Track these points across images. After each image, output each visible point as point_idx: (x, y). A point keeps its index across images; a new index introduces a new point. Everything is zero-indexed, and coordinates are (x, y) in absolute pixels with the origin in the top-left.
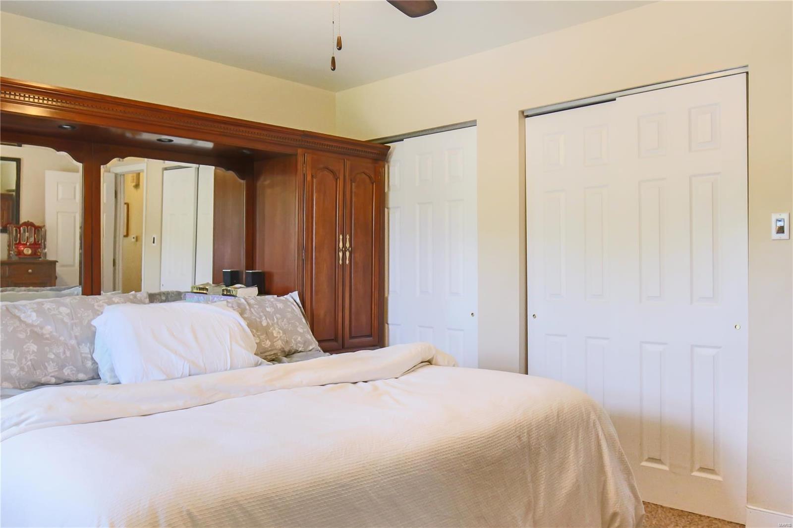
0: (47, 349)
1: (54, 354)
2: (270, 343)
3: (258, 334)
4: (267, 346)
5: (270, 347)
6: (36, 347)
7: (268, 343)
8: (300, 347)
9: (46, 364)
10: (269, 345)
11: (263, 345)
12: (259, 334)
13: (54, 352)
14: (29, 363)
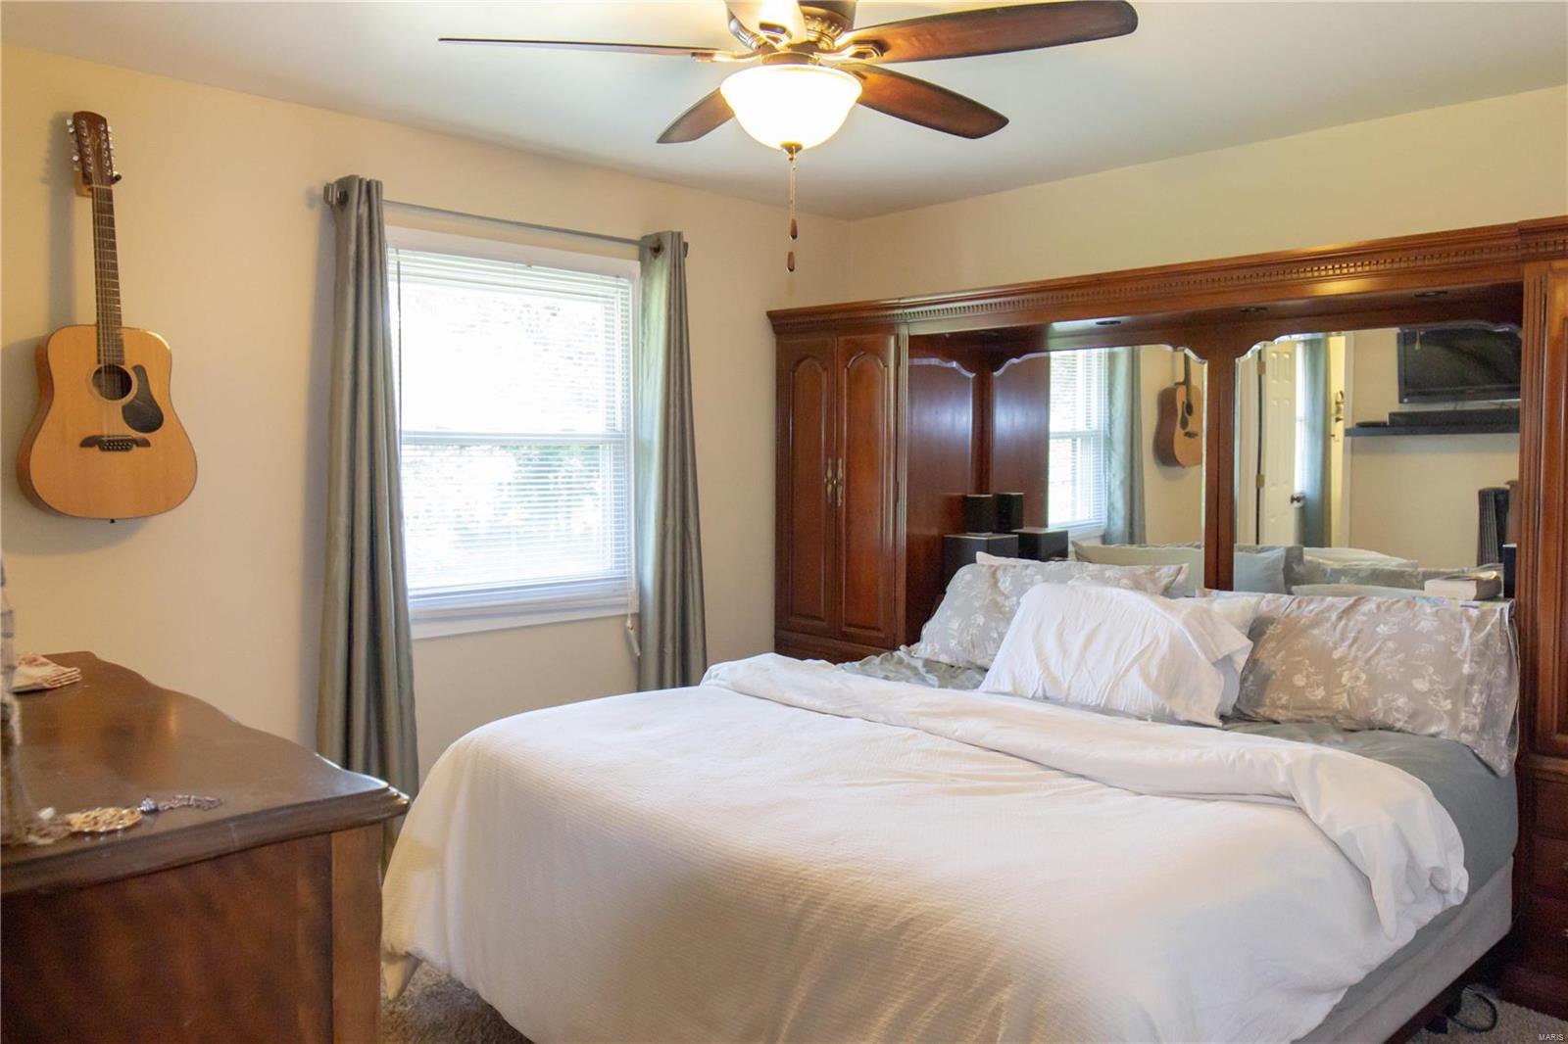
0: (993, 625)
1: (998, 633)
2: (1323, 693)
3: (1310, 669)
4: (1313, 698)
5: (1320, 701)
6: (983, 620)
7: (1320, 693)
8: (1399, 720)
9: (987, 643)
10: (1319, 697)
11: (1307, 694)
12: (1312, 670)
13: (1000, 630)
14: (969, 638)
